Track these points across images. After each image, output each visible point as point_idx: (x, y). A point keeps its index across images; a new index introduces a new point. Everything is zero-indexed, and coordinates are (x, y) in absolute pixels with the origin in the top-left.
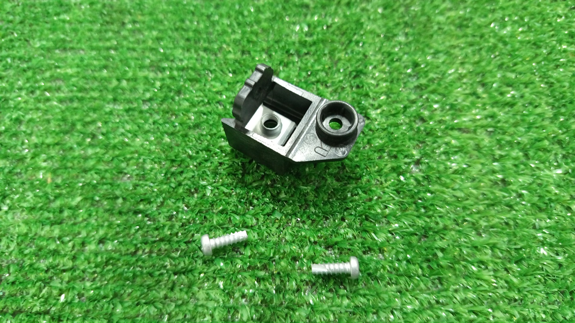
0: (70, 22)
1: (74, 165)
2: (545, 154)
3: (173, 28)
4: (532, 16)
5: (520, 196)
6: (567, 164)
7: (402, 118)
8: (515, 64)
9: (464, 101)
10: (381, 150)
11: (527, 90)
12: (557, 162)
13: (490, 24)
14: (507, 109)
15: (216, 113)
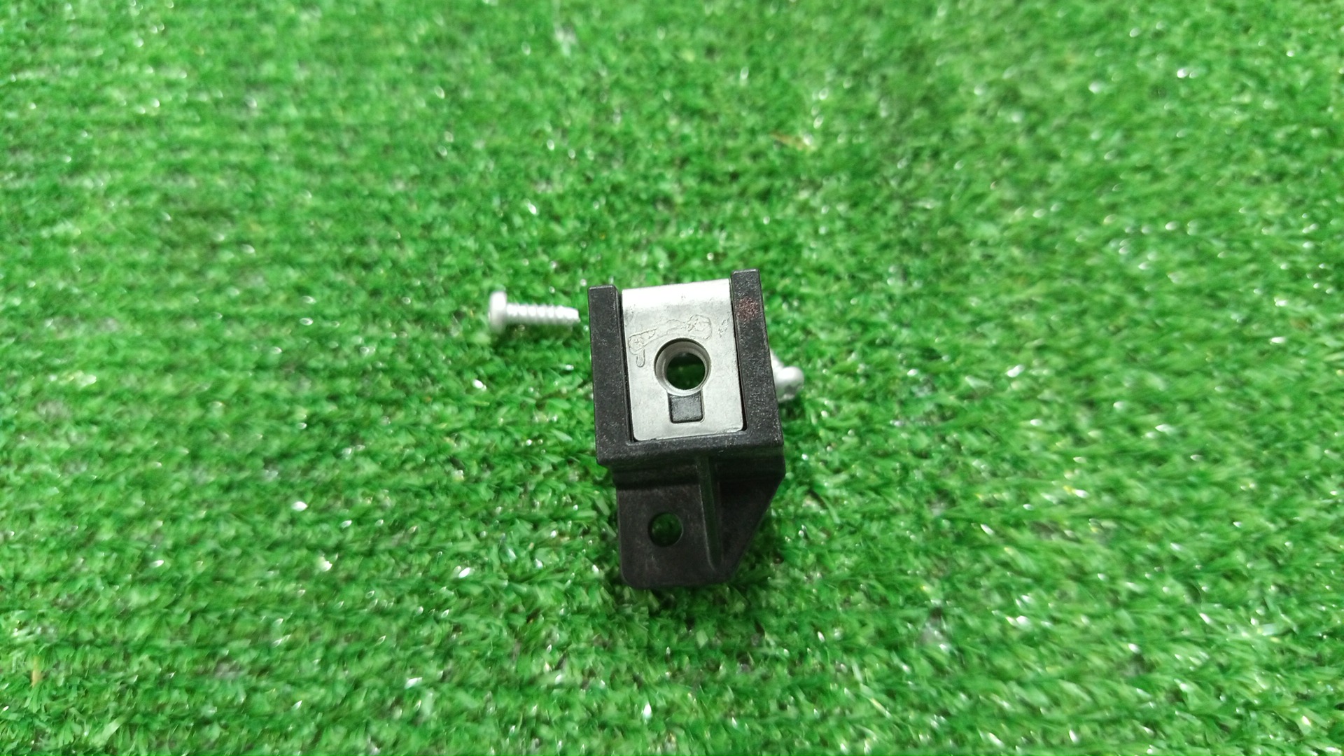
0: (81, 244)
1: (96, 634)
2: (1236, 586)
3: (338, 259)
4: (1206, 219)
5: (1177, 696)
6: (1286, 611)
7: (897, 499)
8: (1167, 350)
9: (1045, 448)
10: (848, 584)
11: (1195, 416)
12: (1264, 604)
13: (1107, 241)
14: (1148, 468)
15: (446, 490)
